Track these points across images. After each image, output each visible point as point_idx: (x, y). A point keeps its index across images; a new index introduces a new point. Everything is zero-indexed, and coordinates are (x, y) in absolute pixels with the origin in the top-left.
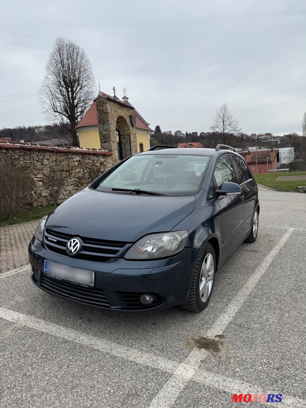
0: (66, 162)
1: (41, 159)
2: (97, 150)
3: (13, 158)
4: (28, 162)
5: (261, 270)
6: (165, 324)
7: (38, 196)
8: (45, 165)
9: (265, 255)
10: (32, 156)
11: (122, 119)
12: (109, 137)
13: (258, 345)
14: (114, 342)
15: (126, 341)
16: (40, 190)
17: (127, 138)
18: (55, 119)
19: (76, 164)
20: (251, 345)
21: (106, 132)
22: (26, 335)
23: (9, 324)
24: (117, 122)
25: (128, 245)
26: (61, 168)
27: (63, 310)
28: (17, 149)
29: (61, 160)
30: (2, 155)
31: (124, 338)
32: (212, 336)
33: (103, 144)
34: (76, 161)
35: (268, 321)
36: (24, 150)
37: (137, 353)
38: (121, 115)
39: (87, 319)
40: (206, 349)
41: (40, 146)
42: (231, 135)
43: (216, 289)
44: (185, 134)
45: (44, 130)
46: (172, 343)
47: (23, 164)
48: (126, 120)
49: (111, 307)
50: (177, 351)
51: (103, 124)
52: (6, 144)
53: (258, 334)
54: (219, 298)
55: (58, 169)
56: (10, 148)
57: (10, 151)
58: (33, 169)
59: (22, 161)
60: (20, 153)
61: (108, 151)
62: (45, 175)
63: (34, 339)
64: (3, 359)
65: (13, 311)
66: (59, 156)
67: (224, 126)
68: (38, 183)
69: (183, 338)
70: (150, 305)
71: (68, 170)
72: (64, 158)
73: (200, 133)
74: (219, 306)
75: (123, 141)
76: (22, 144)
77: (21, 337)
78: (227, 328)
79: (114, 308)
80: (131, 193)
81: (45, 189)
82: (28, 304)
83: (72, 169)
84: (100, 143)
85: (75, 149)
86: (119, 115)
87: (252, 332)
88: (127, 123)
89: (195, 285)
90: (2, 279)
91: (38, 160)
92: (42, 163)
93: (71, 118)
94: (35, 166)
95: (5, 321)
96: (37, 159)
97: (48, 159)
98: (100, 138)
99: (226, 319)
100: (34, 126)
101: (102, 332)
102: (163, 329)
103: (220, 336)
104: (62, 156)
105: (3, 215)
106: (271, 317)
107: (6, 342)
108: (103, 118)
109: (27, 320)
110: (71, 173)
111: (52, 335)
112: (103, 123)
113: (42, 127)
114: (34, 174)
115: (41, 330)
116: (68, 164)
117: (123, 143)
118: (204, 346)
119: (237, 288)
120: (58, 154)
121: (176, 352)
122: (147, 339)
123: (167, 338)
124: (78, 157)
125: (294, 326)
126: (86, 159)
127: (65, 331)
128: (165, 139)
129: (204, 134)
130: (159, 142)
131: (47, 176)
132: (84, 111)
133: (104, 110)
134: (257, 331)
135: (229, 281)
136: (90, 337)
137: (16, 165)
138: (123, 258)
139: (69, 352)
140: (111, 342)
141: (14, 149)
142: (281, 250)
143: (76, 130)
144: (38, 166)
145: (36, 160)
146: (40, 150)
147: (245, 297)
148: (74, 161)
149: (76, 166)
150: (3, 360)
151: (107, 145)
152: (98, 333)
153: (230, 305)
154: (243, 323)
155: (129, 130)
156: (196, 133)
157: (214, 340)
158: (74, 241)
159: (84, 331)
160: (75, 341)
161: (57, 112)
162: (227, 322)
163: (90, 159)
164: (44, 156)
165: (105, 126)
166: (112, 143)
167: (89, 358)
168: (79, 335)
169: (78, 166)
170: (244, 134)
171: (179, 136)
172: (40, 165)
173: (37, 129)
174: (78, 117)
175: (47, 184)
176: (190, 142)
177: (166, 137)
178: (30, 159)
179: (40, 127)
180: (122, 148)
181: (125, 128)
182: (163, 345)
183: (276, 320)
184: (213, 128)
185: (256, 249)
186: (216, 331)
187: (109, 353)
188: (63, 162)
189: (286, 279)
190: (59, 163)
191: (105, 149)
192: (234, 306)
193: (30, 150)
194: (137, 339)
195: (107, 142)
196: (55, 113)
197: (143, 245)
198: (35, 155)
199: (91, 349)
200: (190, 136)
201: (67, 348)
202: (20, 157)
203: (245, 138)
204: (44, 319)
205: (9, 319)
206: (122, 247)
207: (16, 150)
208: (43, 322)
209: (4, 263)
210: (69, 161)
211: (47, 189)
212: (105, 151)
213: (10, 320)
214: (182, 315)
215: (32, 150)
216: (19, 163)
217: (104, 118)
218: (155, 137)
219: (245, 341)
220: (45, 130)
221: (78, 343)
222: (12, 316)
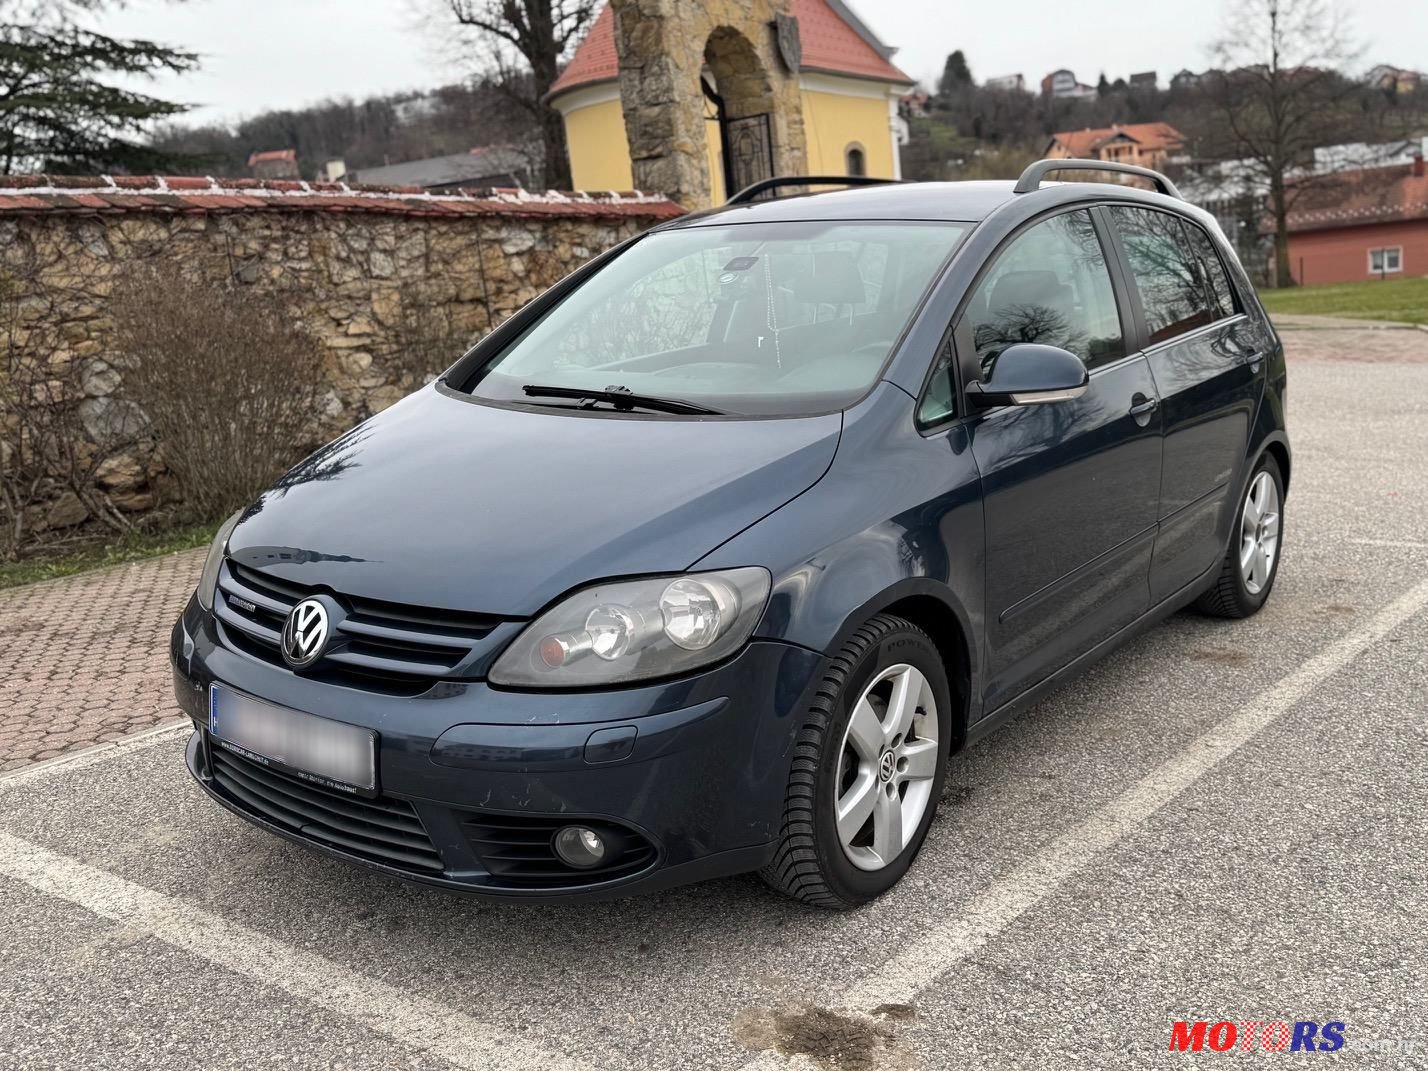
0: (472, 261)
1: (362, 253)
2: (610, 196)
3: (239, 251)
4: (304, 265)
5: (1217, 743)
6: (688, 951)
7: (354, 413)
8: (378, 277)
9: (1272, 677)
10: (319, 240)
11: (734, 42)
12: (670, 132)
13: (1046, 1054)
14: (460, 1011)
15: (510, 1008)
16: (363, 388)
17: (757, 130)
18: (465, 57)
19: (518, 266)
20: (1012, 1054)
21: (657, 110)
22: (142, 969)
23: (95, 924)
24: (709, 54)
25: (504, 630)
26: (452, 291)
27: (306, 881)
28: (254, 211)
29: (448, 251)
30: (192, 241)
31: (503, 997)
32: (860, 1009)
33: (642, 169)
34: (519, 254)
35: (1141, 959)
36: (282, 213)
37: (534, 1056)
38: (725, 23)
39: (387, 918)
40: (816, 1055)
41: (353, 194)
42: (1328, 78)
43: (969, 820)
44: (1094, 82)
45: (433, 106)
46: (686, 1026)
47: (281, 275)
48: (750, 45)
49: (446, 873)
50: (694, 1057)
51: (642, 73)
52: (207, 193)
53: (1064, 1012)
54: (965, 856)
55: (439, 292)
56: (222, 211)
57: (226, 225)
58: (329, 298)
59: (278, 263)
60: (268, 227)
61: (664, 199)
62: (380, 323)
63: (167, 983)
64: (38, 1047)
65: (122, 881)
66: (441, 234)
67: (1277, 36)
68: (351, 359)
69: (739, 1010)
70: (596, 869)
71: (483, 294)
72: (460, 241)
73: (1171, 77)
74: (950, 890)
75: (742, 144)
76: (274, 188)
77: (123, 976)
78: (943, 980)
79: (455, 879)
80: (589, 407)
81: (386, 383)
82: (183, 856)
83: (499, 291)
84: (630, 162)
85: (511, 198)
86: (715, 24)
87: (1043, 1003)
88: (756, 57)
89: (806, 797)
90: (120, 758)
91: (348, 257)
92: (364, 272)
93: (533, 49)
94: (336, 285)
95: (85, 916)
96: (344, 254)
97: (389, 253)
98: (630, 141)
99: (952, 945)
100: (391, 93)
101: (428, 971)
102: (672, 969)
103: (896, 1011)
104: (452, 235)
105: (198, 498)
106: (1163, 945)
107: (67, 990)
108: (637, 46)
109: (164, 914)
110: (498, 311)
111: (235, 973)
112: (642, 68)
113: (423, 97)
114: (334, 319)
115: (204, 955)
116: (481, 271)
117: (741, 155)
118: (811, 1044)
119: (1068, 816)
120: (434, 225)
121: (687, 1061)
122: (593, 1004)
123: (674, 1006)
124: (526, 235)
125: (1248, 988)
126: (561, 241)
127: (287, 961)
128: (990, 114)
129: (1193, 80)
130: (963, 133)
131: (388, 328)
132: (591, 7)
133: (644, 8)
134: (1068, 998)
135: (1046, 786)
136: (377, 986)
137: (251, 284)
138: (484, 679)
139: (278, 1036)
140: (447, 1010)
141: (240, 214)
142: (1365, 652)
143: (555, 105)
144: (350, 286)
145: (338, 258)
146: (353, 214)
147: (1083, 859)
148: (507, 256)
149: (515, 275)
150: (36, 1052)
151: (659, 169)
152: (411, 975)
153: (998, 888)
154: (1024, 963)
155: (769, 89)
156: (1152, 76)
157: (862, 1025)
158: (309, 609)
159: (364, 965)
160: (313, 999)
161: (472, 21)
162: (953, 956)
163: (578, 240)
164: (373, 239)
165: (651, 83)
166: (682, 159)
167: (343, 1062)
168: (338, 979)
169: (527, 276)
170: (1403, 71)
171: (1065, 95)
172: (359, 278)
173: (403, 105)
174: (565, 39)
175: (389, 363)
176: (1120, 125)
177: (999, 107)
178: (311, 255)
179: (417, 95)
180: (736, 178)
181: (750, 84)
182: (645, 1030)
183: (1178, 957)
184: (1219, 49)
185: (1242, 649)
186: (889, 990)
187: (425, 1050)
188: (460, 262)
189: (1321, 785)
190: (440, 266)
191: (649, 191)
192: (1015, 891)
193: (308, 213)
194: (553, 1004)
195: (658, 157)
196: (463, 26)
197: (576, 630)
198: (333, 235)
199: (364, 1031)
200: (1117, 94)
201: (275, 1024)
202: (266, 247)
203: (1403, 88)
204: (228, 911)
205: (100, 906)
206: (479, 635)
207: (248, 220)
208: (218, 922)
209: (146, 696)
210: (486, 257)
211: (393, 383)
212: (651, 199)
213: (102, 914)
214: (774, 917)
215: (318, 215)
216: (267, 273)
217: (645, 44)
218: (943, 107)
219: (995, 1034)
220: (438, 109)
221: (323, 1009)
222: (113, 897)
